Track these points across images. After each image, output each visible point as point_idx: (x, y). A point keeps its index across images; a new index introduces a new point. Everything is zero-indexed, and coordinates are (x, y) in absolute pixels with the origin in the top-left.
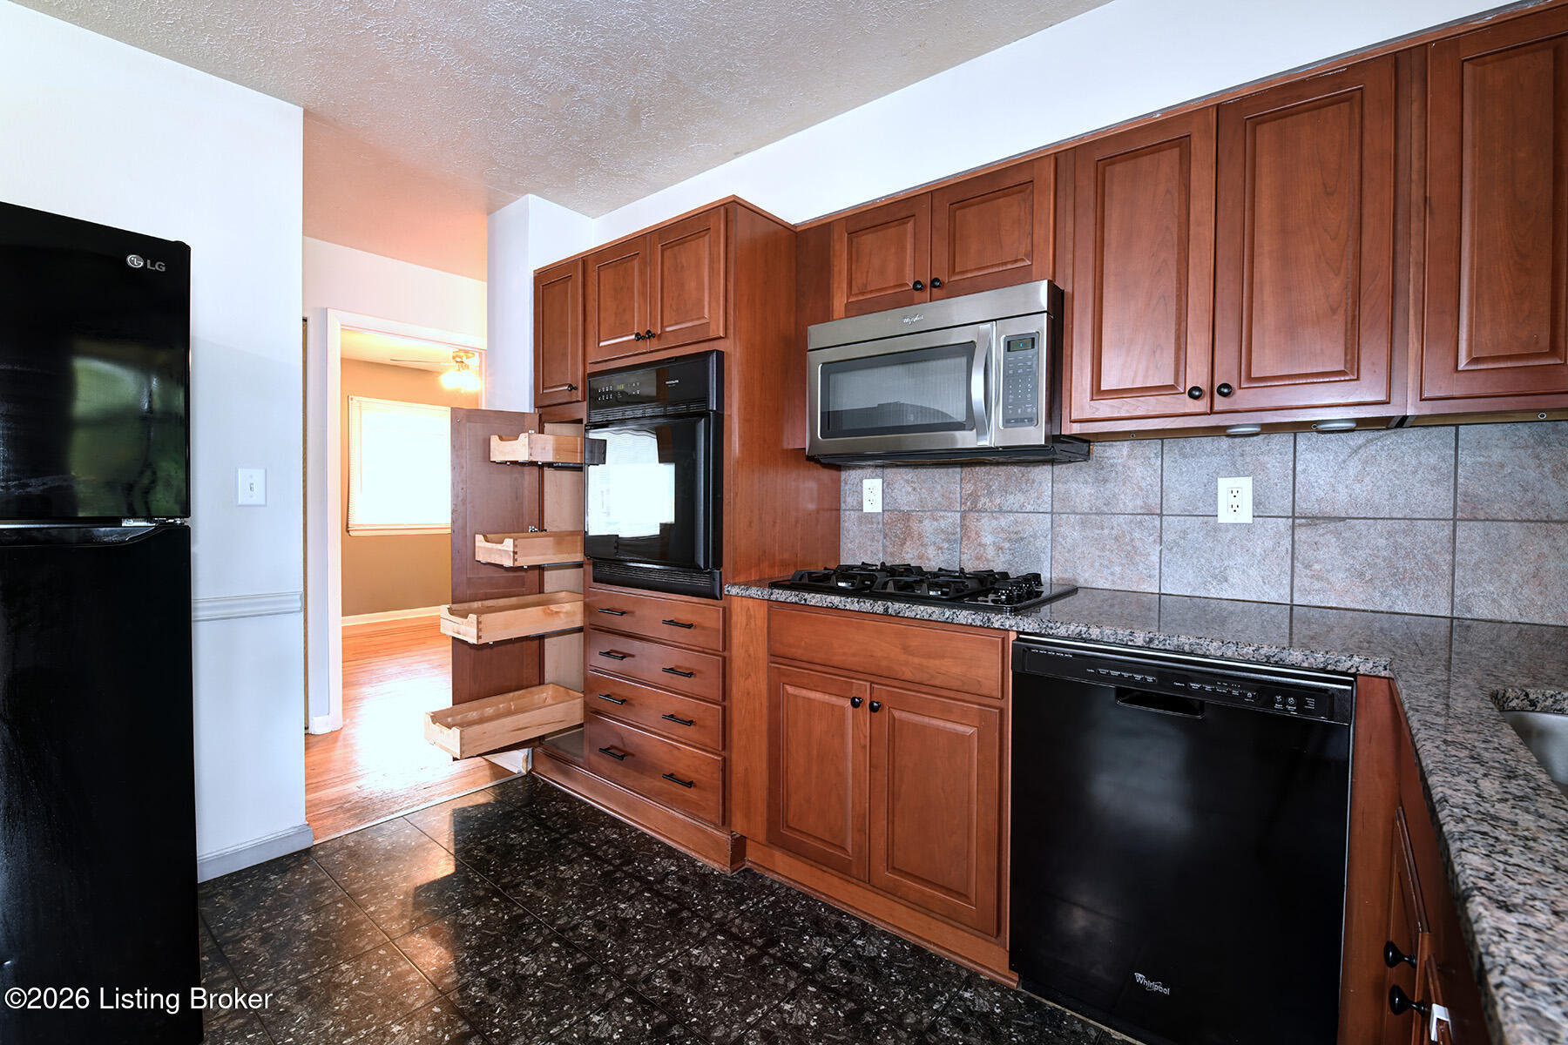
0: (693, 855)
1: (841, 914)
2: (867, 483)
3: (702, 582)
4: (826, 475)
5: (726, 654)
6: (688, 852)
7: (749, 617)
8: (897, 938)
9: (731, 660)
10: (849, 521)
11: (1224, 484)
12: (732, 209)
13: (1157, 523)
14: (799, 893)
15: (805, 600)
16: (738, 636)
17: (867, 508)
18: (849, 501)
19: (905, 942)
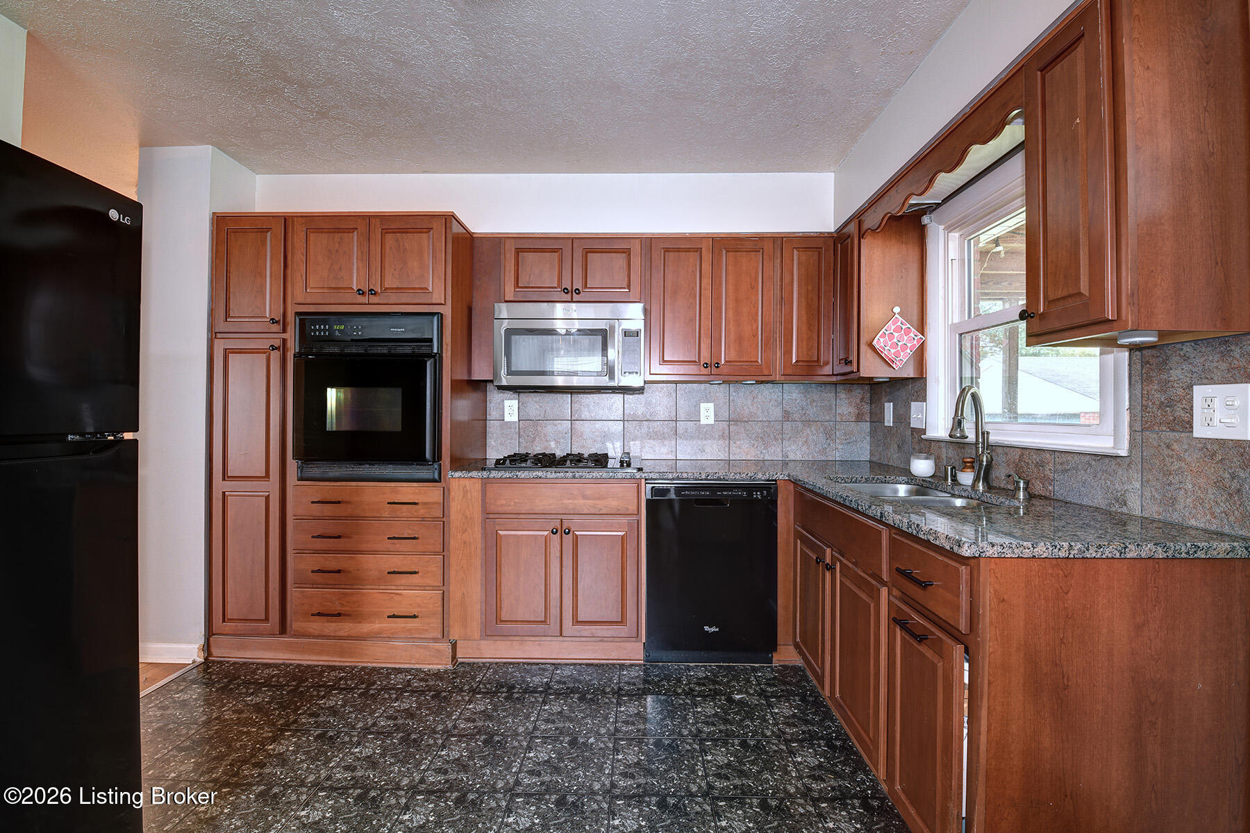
0: (417, 666)
1: (538, 664)
2: (507, 403)
3: (424, 473)
4: (475, 396)
5: (444, 519)
6: (412, 666)
7: (465, 492)
8: (575, 664)
9: (449, 523)
10: (493, 427)
11: (703, 406)
12: (448, 219)
13: (674, 425)
14: (505, 663)
15: (517, 476)
16: (455, 507)
17: (507, 419)
18: (493, 413)
19: (580, 665)
